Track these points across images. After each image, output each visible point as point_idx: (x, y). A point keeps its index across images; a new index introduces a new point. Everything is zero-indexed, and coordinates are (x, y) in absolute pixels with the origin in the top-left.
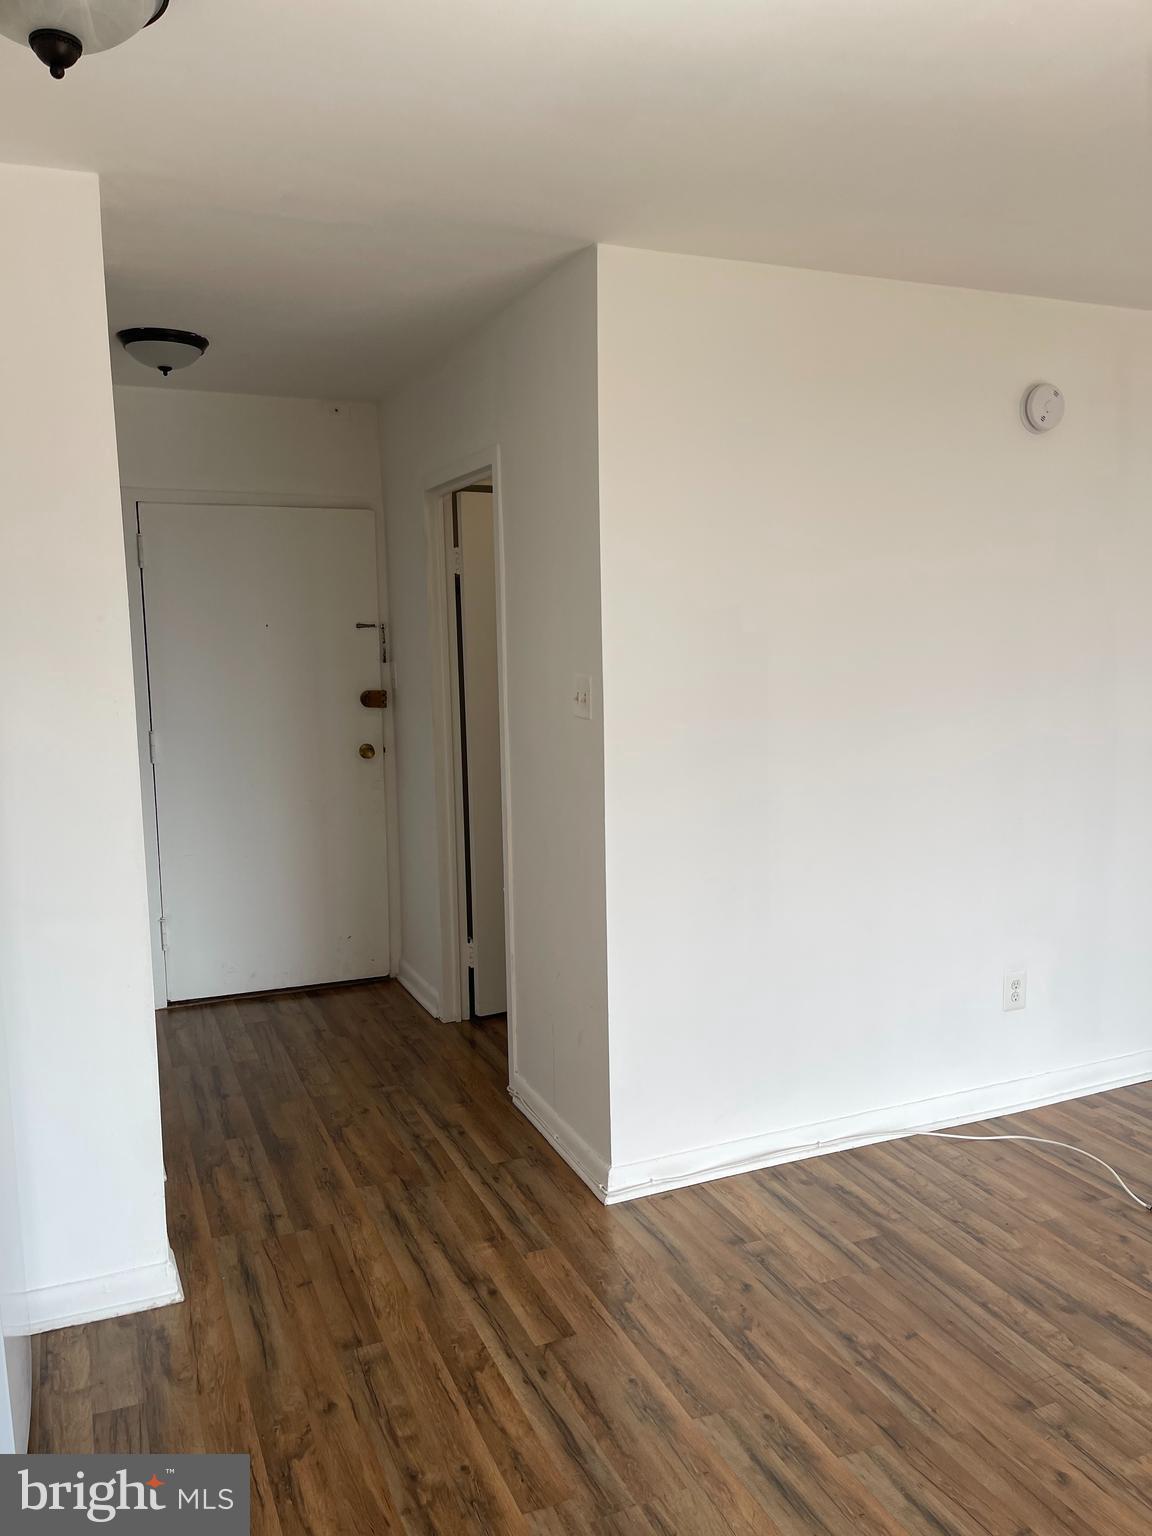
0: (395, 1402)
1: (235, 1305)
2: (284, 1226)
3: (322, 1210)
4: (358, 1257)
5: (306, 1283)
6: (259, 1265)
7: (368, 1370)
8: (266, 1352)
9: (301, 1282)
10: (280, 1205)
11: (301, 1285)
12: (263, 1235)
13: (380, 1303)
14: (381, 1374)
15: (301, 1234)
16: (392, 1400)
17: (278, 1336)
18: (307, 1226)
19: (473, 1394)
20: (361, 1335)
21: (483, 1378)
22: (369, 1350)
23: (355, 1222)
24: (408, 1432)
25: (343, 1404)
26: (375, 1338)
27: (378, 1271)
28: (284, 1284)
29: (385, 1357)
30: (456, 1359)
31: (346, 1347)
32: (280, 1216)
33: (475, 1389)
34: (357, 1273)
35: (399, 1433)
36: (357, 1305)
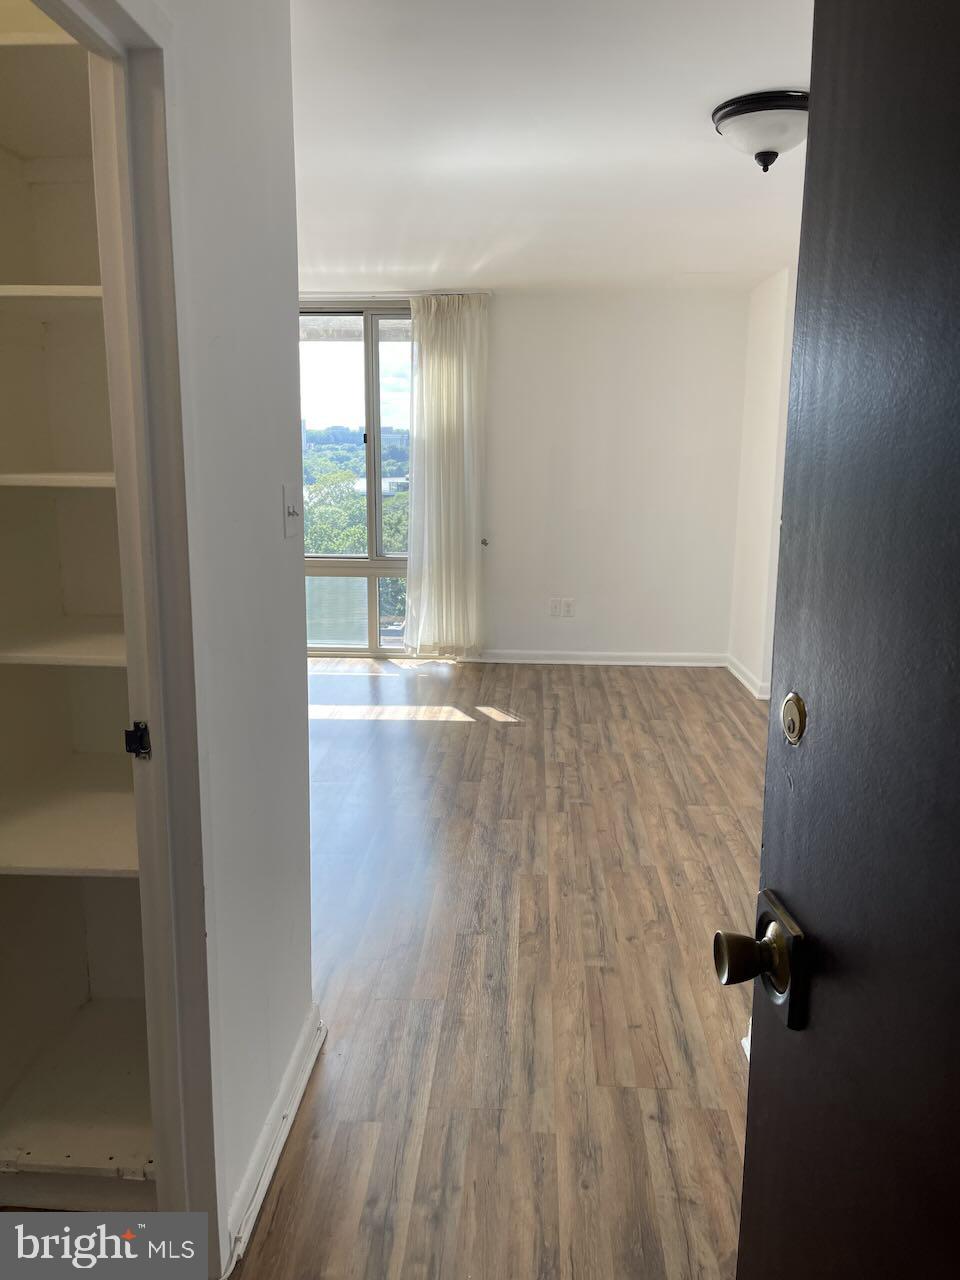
0: (590, 931)
1: (696, 1028)
2: (649, 1106)
3: (603, 1108)
4: (582, 1039)
5: (633, 1027)
6: (676, 1062)
7: (601, 954)
8: (670, 983)
9: (637, 1030)
10: (651, 1131)
11: (637, 1027)
12: (671, 1095)
13: (578, 992)
14: (593, 948)
15: (631, 1084)
16: (591, 932)
17: (660, 990)
18: (624, 1091)
19: (542, 924)
20: (599, 974)
21: (531, 927)
22: (598, 963)
23: (573, 1081)
24: (589, 916)
25: (622, 939)
26: (590, 970)
27: (569, 1020)
28: (653, 1032)
29: (587, 956)
30: (542, 942)
31: (612, 970)
32: (652, 1117)
33: (540, 925)
34: (588, 1025)
35: (593, 918)
36: (596, 998)
